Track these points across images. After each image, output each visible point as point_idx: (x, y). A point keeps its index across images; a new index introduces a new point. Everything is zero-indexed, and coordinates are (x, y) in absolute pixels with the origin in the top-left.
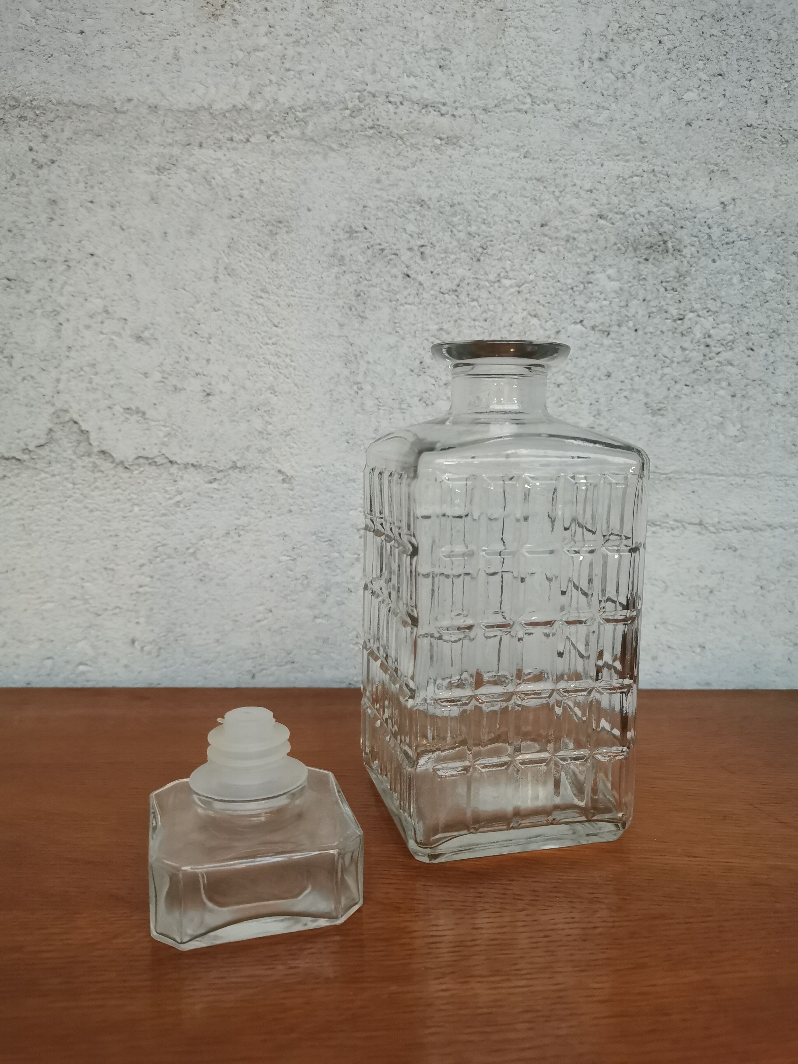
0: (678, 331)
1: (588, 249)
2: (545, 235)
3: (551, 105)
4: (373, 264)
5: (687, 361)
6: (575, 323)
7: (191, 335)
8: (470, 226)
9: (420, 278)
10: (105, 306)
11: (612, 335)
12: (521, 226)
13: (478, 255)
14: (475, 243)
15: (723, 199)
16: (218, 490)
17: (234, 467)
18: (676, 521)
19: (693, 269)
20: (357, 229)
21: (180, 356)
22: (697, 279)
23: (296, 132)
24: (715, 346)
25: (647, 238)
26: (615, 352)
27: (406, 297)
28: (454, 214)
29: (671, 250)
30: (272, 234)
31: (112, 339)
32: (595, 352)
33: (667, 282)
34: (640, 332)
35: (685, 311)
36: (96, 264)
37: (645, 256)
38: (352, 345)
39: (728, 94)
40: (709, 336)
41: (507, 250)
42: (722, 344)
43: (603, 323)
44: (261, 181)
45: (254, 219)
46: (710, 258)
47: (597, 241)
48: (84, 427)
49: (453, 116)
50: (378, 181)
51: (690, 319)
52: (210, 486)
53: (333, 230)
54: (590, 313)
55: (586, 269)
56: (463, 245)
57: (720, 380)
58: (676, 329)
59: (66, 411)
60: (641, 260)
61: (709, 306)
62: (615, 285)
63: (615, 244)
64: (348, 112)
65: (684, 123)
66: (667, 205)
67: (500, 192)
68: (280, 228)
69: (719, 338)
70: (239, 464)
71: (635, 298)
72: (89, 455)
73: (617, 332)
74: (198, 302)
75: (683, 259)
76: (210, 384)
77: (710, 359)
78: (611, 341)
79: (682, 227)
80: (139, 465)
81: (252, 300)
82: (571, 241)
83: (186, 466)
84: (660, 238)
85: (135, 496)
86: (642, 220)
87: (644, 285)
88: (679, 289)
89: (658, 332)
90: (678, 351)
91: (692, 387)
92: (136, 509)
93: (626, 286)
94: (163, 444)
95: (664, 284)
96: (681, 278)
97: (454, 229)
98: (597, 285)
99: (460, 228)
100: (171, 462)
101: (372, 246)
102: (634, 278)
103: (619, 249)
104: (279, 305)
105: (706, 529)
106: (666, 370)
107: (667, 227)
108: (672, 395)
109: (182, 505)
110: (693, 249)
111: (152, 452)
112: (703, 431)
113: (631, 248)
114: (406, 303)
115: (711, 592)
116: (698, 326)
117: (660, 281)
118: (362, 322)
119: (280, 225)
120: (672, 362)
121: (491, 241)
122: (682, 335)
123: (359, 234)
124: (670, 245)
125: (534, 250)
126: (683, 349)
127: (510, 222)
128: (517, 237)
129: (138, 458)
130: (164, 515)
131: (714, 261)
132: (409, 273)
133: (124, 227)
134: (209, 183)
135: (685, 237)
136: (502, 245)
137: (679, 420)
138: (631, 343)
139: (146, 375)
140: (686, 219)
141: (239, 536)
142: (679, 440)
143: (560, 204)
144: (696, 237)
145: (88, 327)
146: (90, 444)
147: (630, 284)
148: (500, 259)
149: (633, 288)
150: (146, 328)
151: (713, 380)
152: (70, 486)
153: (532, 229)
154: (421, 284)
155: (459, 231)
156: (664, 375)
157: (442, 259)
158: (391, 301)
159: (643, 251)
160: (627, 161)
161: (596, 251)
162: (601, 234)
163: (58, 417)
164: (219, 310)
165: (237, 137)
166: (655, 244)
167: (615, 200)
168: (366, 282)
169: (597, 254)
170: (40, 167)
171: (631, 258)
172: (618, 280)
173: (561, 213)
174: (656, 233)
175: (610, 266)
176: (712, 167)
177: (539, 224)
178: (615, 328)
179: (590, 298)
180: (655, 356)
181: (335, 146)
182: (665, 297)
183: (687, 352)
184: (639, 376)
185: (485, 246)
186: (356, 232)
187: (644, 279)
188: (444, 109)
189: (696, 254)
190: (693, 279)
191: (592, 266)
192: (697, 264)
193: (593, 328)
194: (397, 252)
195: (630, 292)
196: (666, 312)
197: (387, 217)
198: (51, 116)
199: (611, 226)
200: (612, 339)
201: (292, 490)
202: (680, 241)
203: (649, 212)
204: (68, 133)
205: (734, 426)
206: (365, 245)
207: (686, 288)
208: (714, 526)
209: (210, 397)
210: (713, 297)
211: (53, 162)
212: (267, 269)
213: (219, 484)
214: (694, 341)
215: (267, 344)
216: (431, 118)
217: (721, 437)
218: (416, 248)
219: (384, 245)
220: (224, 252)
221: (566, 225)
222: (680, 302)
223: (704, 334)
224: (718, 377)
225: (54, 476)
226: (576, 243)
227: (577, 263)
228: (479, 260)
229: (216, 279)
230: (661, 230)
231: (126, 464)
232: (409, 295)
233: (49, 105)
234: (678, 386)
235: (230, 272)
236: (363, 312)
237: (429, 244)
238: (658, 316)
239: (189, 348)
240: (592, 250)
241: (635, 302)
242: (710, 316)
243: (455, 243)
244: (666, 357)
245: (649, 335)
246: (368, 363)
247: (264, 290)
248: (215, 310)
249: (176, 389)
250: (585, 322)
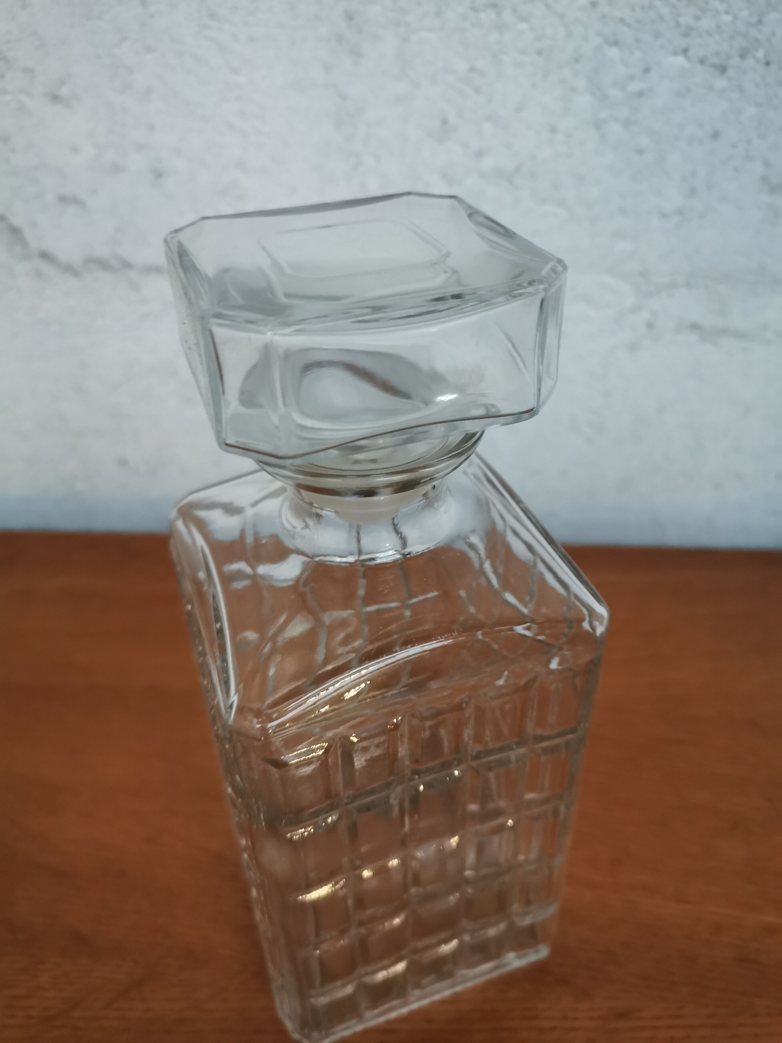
6: (676, 54)
7: (123, 91)
11: (730, 73)
21: (114, 122)
26: (730, 99)
31: (20, 101)
32: (700, 100)
38: (344, 98)
43: (717, 54)
48: (14, 223)
54: (701, 36)
72: (28, 258)
73: (738, 67)
74: (125, 39)
76: (158, 160)
78: (726, 83)
80: (90, 270)
81: (198, 32)
94: (116, 241)
104: (238, 40)
111: (104, 252)
114: (421, 29)
118: (358, 63)
129: (88, 260)
138: (757, 84)
139: (75, 150)
146: (27, 245)
150: (62, 82)
158: (398, 26)
164: (155, 50)
178: (736, 61)
184: (760, 137)
193: (702, 61)
200: (729, 79)
209: (162, 180)
231: (75, 269)
236: (358, 45)
239: (124, 110)
246: (369, 124)
247: (213, 16)
248: (150, 50)
249: (117, 169)
250: (692, 53)
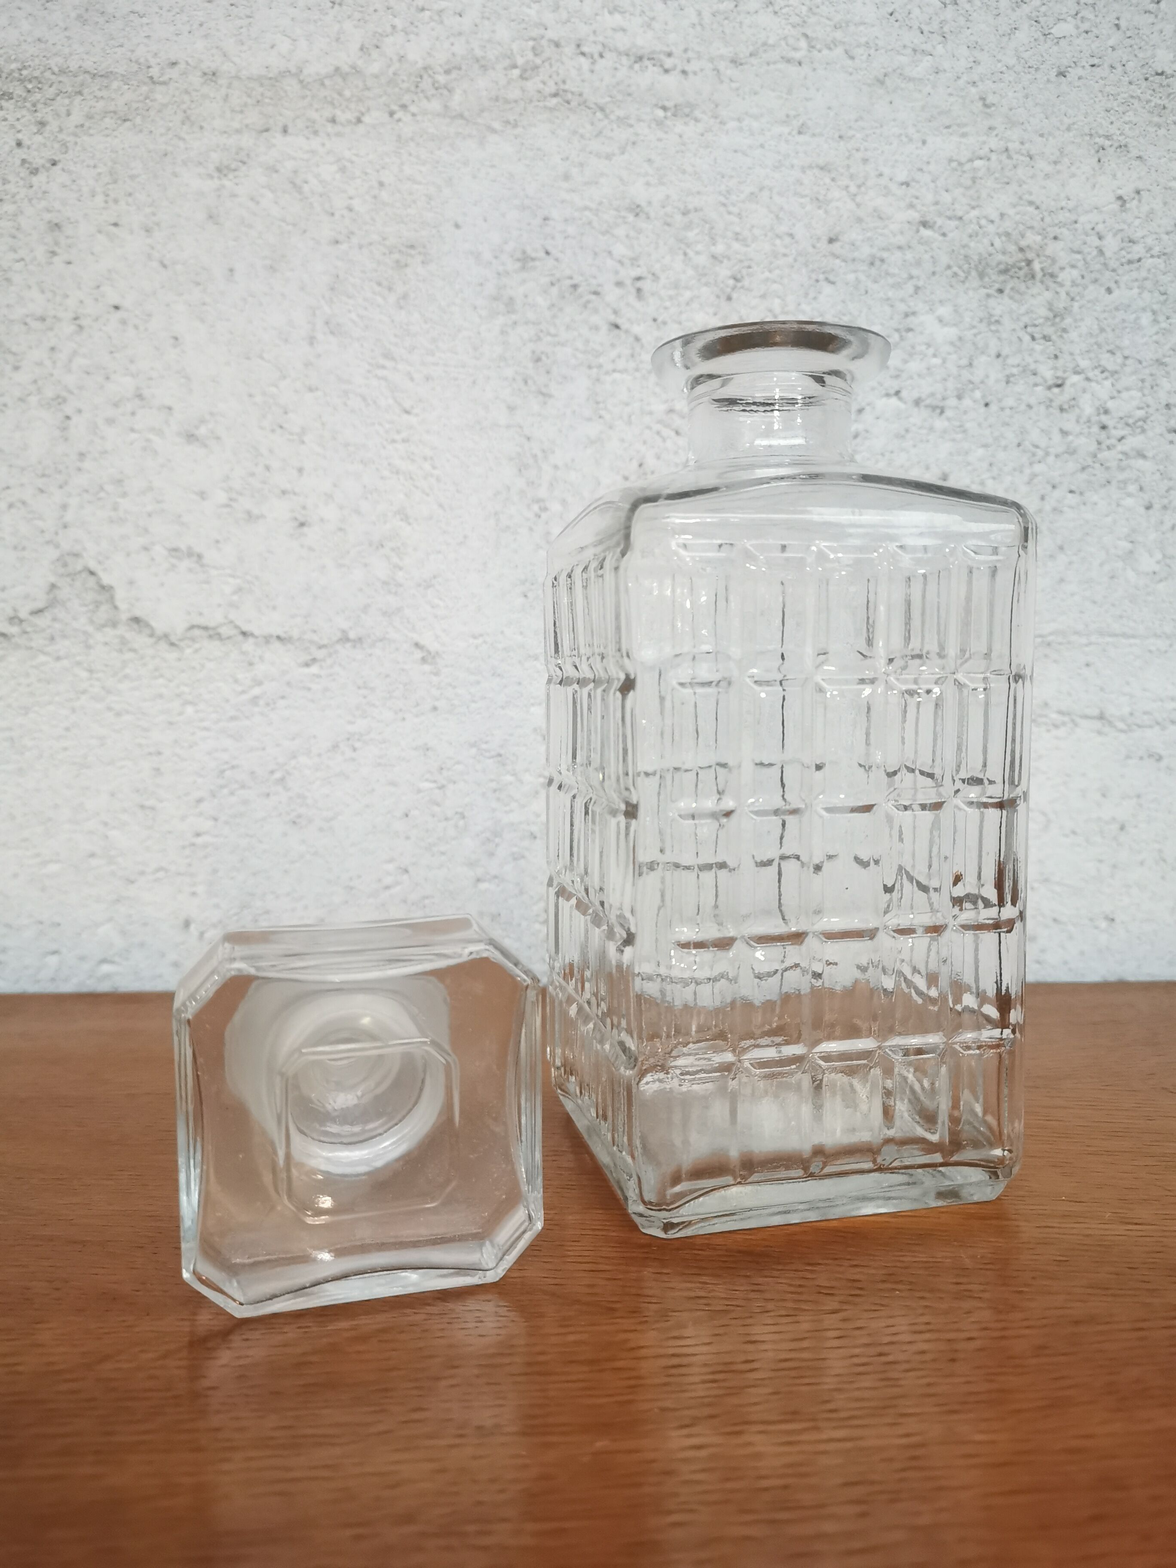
0: (1054, 404)
1: (905, 276)
2: (836, 256)
3: (839, 51)
4: (561, 310)
5: (1072, 452)
6: (888, 395)
7: (273, 431)
8: (714, 244)
9: (637, 329)
10: (138, 388)
11: (949, 413)
12: (797, 242)
13: (729, 290)
14: (724, 272)
15: (1120, 192)
16: (319, 676)
17: (345, 639)
18: (1061, 713)
19: (1076, 305)
20: (534, 255)
21: (256, 465)
22: (1082, 320)
23: (435, 105)
24: (1115, 428)
25: (1000, 257)
26: (954, 440)
27: (613, 361)
28: (688, 227)
29: (1039, 275)
30: (400, 266)
31: (148, 440)
32: (922, 441)
33: (1035, 326)
34: (994, 407)
35: (1065, 372)
36: (124, 322)
37: (997, 286)
38: (529, 439)
39: (1123, 24)
40: (1106, 412)
41: (775, 282)
42: (1127, 424)
43: (932, 395)
44: (381, 184)
45: (371, 244)
46: (1101, 285)
47: (918, 263)
48: (106, 580)
49: (684, 72)
50: (567, 177)
51: (1073, 385)
52: (306, 670)
53: (496, 257)
54: (911, 378)
55: (902, 307)
56: (705, 275)
57: (1125, 482)
58: (1051, 401)
59: (77, 555)
60: (992, 291)
61: (1103, 363)
62: (951, 332)
63: (949, 267)
64: (516, 72)
65: (1054, 73)
66: (1031, 203)
67: (761, 189)
68: (412, 256)
69: (1121, 414)
70: (352, 635)
71: (983, 353)
72: (114, 624)
73: (957, 408)
74: (284, 377)
75: (1058, 289)
76: (304, 508)
77: (1109, 448)
78: (946, 424)
79: (1055, 238)
80: (193, 640)
81: (369, 371)
82: (878, 263)
83: (267, 639)
84: (1020, 256)
85: (186, 689)
86: (991, 228)
87: (997, 331)
88: (1054, 337)
89: (1023, 407)
90: (1057, 437)
91: (1081, 494)
92: (190, 710)
93: (969, 334)
94: (232, 605)
95: (1029, 329)
96: (1058, 320)
97: (688, 251)
98: (921, 333)
99: (699, 247)
100: (244, 634)
101: (559, 280)
102: (981, 321)
103: (955, 275)
104: (412, 379)
105: (1110, 723)
106: (1038, 468)
107: (1032, 239)
108: (1048, 507)
109: (261, 702)
110: (1075, 273)
111: (214, 618)
112: (1101, 565)
113: (974, 273)
114: (614, 371)
115: (1122, 828)
116: (1087, 396)
117: (1022, 324)
118: (545, 403)
119: (413, 252)
120: (1047, 454)
121: (749, 267)
122: (1062, 410)
123: (537, 263)
124: (1037, 266)
125: (817, 281)
126: (1064, 433)
127: (778, 236)
128: (790, 259)
129: (192, 627)
130: (233, 718)
131: (1109, 291)
132: (619, 321)
133: (166, 262)
134: (298, 189)
135: (1062, 254)
136: (767, 274)
137: (1061, 548)
138: (980, 425)
139: (202, 495)
140: (1061, 225)
141: (355, 750)
142: (1062, 580)
143: (858, 205)
144: (1079, 252)
145: (110, 421)
146: (116, 608)
147: (974, 331)
148: (763, 296)
149: (979, 337)
150: (203, 421)
151: (1114, 483)
152: (84, 674)
153: (814, 247)
154: (637, 339)
155: (698, 253)
156: (1034, 476)
157: (671, 298)
158: (590, 367)
159: (994, 277)
160: (964, 135)
161: (918, 278)
162: (926, 251)
163: (65, 565)
164: (317, 389)
165: (342, 116)
166: (1013, 266)
167: (947, 198)
168: (549, 338)
169: (920, 284)
170: (35, 172)
171: (975, 289)
172: (955, 325)
173: (860, 220)
174: (1012, 248)
175: (941, 302)
176: (1101, 141)
177: (825, 239)
178: (952, 402)
179: (911, 355)
180: (1019, 445)
181: (496, 125)
182: (1032, 349)
183: (1070, 438)
184: (994, 478)
185: (739, 276)
186: (533, 259)
187: (997, 322)
188: (668, 63)
189: (1079, 280)
190: (1076, 321)
191: (912, 304)
192: (1082, 297)
193: (917, 402)
194: (599, 289)
195: (974, 344)
196: (1035, 374)
197: (582, 234)
198: (51, 92)
199: (941, 238)
200: (948, 419)
201: (437, 674)
202: (1054, 261)
203: (1002, 215)
204: (77, 117)
205: (1151, 556)
206: (547, 280)
207: (1065, 335)
208: (1122, 719)
209: (305, 529)
210: (1109, 348)
211: (54, 164)
212: (393, 321)
213: (321, 667)
214: (1082, 421)
215: (394, 441)
216: (649, 75)
217: (1130, 574)
218: (628, 282)
219: (577, 279)
220: (323, 297)
221: (869, 239)
222: (1056, 357)
223: (1098, 409)
224: (1122, 476)
225: (58, 659)
226: (885, 267)
227: (888, 299)
228: (729, 298)
229: (312, 340)
230: (1023, 243)
231: (173, 639)
232: (619, 356)
233: (48, 74)
234: (1057, 494)
235: (334, 328)
236: (546, 386)
237: (650, 276)
238: (1022, 382)
239: (271, 451)
240: (911, 277)
241: (983, 359)
242: (1106, 378)
243: (690, 272)
244: (1037, 447)
245: (1008, 411)
246: (556, 467)
247: (388, 356)
248: (311, 390)
249: (251, 517)
250: (904, 394)
